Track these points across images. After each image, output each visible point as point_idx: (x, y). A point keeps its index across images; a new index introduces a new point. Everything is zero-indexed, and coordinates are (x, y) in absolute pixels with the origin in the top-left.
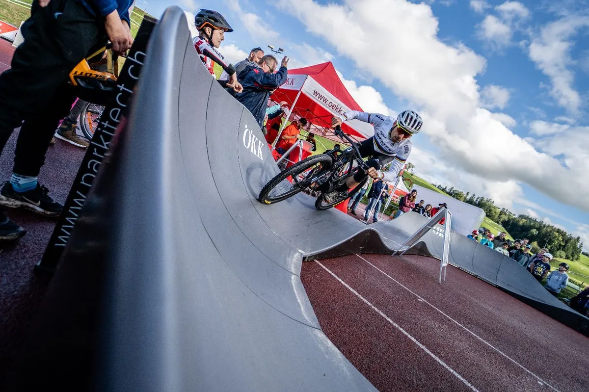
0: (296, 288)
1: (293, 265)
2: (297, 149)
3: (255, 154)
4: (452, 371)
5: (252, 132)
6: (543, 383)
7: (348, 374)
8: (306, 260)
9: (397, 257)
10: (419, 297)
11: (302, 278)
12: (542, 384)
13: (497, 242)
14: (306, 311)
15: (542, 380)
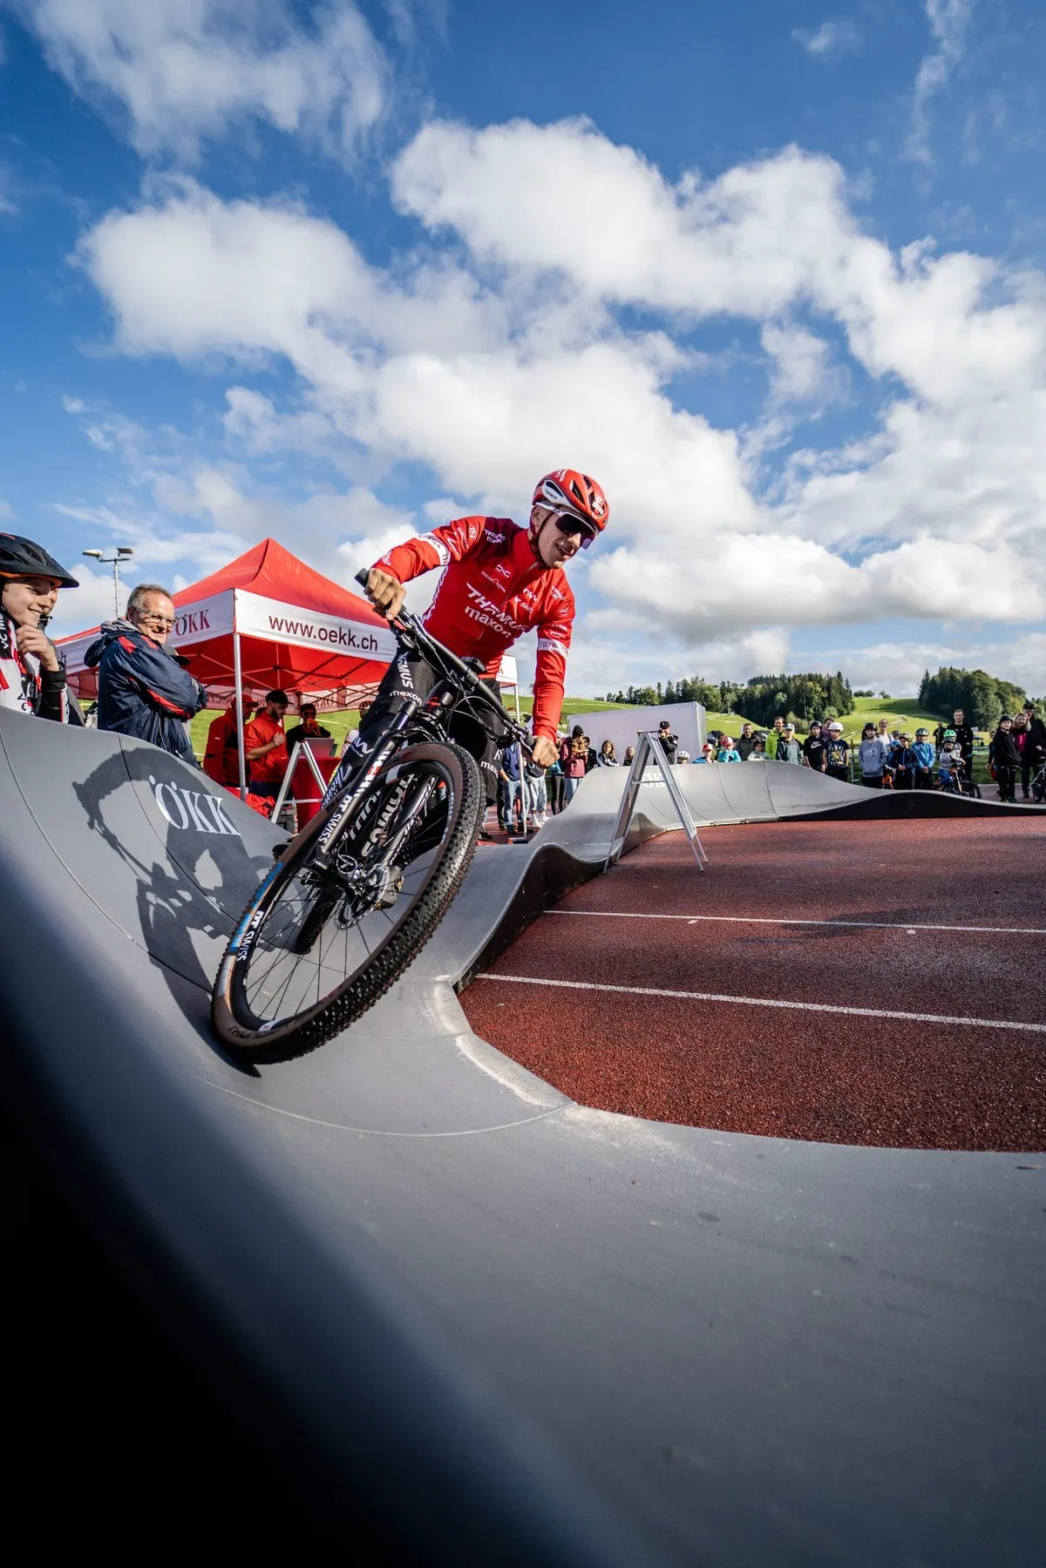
0: (480, 1061)
1: (443, 1018)
2: (303, 764)
3: (212, 830)
4: (801, 1005)
5: (173, 784)
6: (913, 929)
7: (668, 1144)
8: (461, 988)
9: (614, 869)
10: (688, 917)
11: (477, 1028)
12: (914, 932)
13: (744, 746)
14: (526, 1091)
15: (909, 926)
